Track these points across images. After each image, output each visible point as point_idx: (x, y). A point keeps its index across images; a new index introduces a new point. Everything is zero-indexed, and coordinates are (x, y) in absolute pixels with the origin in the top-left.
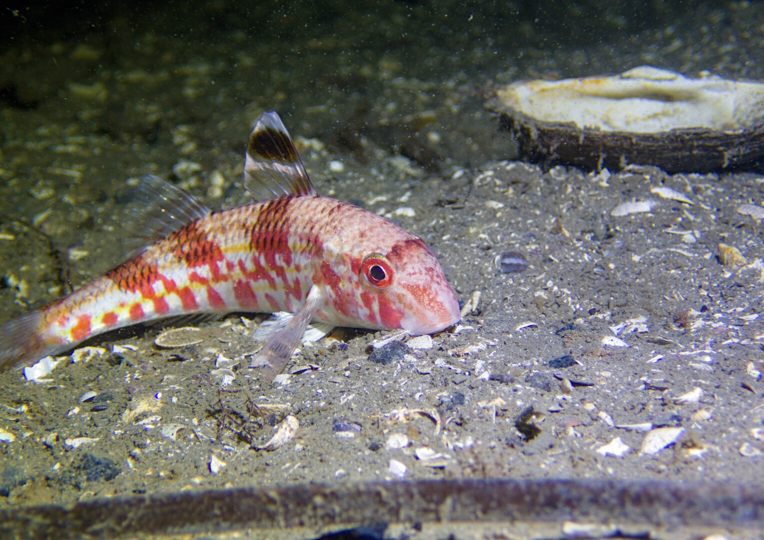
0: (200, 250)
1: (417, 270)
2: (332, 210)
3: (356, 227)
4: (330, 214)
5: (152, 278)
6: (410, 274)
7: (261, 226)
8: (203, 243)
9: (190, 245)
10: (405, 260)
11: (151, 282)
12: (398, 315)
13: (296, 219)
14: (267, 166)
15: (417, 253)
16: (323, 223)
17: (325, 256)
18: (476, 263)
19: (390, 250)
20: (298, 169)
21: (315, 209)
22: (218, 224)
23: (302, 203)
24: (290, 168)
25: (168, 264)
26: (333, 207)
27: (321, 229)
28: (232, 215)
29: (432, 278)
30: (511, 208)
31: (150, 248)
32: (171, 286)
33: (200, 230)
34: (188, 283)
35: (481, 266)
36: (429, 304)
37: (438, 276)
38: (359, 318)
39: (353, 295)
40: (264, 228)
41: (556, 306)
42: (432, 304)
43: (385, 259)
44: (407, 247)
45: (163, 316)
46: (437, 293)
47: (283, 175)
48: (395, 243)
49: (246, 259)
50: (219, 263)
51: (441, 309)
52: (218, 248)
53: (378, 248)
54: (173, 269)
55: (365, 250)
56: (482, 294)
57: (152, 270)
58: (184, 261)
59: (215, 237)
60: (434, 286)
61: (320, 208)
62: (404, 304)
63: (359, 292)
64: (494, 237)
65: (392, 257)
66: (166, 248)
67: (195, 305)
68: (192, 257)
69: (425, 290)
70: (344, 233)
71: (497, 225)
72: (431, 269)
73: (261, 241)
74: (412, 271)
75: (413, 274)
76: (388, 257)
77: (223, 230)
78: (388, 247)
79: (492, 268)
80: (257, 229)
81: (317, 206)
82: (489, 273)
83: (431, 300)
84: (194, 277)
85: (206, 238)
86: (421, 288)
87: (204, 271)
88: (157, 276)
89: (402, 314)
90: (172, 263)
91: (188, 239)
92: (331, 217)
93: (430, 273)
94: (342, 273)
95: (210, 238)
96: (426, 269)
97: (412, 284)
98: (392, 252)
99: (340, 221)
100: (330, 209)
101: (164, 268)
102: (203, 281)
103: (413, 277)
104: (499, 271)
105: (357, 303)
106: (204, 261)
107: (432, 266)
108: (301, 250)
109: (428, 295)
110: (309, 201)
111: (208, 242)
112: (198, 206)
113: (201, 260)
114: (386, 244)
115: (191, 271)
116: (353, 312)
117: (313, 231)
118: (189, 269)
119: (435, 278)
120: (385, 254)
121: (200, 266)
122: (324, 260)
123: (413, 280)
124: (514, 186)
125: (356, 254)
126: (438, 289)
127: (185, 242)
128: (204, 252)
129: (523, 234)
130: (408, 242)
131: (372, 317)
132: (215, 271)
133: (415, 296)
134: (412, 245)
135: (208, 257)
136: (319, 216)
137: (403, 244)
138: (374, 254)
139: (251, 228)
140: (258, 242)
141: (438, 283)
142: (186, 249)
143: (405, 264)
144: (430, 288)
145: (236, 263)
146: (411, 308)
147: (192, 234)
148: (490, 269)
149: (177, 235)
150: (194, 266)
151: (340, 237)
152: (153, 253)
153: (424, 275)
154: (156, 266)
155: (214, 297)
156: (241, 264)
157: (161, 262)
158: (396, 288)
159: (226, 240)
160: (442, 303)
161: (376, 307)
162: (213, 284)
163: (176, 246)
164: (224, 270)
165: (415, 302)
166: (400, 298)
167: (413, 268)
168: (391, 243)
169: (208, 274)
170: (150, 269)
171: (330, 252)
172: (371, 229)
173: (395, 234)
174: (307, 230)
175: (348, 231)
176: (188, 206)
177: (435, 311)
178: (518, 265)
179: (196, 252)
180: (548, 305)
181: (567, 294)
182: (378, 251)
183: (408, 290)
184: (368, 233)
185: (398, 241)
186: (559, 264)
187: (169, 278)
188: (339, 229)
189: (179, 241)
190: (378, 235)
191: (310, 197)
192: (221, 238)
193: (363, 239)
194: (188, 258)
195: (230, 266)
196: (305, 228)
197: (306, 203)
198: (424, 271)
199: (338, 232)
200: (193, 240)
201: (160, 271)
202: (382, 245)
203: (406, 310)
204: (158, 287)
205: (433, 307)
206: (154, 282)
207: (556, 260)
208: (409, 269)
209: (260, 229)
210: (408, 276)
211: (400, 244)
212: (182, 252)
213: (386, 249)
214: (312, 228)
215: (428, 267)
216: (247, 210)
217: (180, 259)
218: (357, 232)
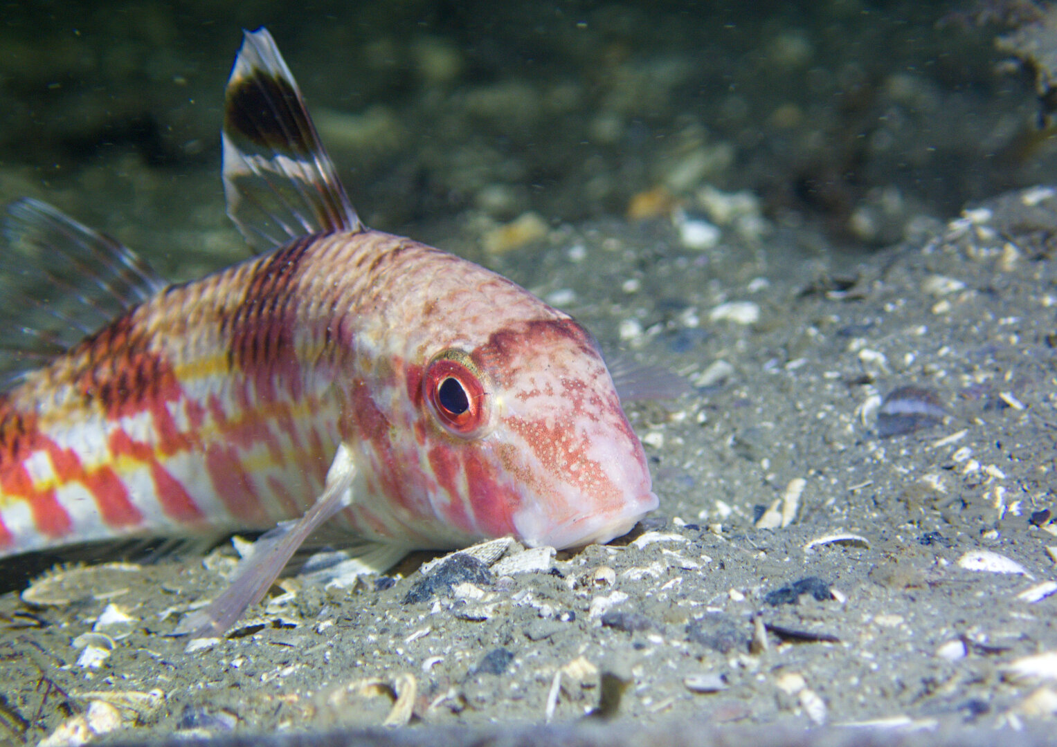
0: (132, 373)
1: (541, 386)
2: (380, 260)
3: (421, 294)
4: (373, 268)
5: (25, 444)
6: (524, 396)
7: (249, 310)
8: (138, 358)
9: (113, 366)
10: (517, 362)
11: (21, 454)
12: (507, 500)
13: (309, 286)
14: (264, 164)
15: (551, 349)
16: (356, 289)
17: (358, 365)
18: (821, 415)
19: (485, 340)
20: (319, 167)
21: (350, 257)
22: (175, 312)
23: (327, 249)
24: (306, 167)
25: (61, 412)
26: (384, 251)
27: (349, 302)
28: (201, 291)
29: (577, 404)
30: (981, 291)
31: (30, 375)
32: (68, 465)
33: (138, 328)
34: (107, 457)
35: (828, 421)
36: (567, 467)
37: (595, 401)
38: (433, 516)
39: (415, 457)
40: (253, 314)
41: (959, 506)
42: (574, 467)
43: (466, 362)
44: (528, 335)
45: (58, 543)
46: (586, 441)
47: (297, 183)
48: (502, 326)
49: (222, 392)
50: (172, 407)
51: (595, 477)
52: (169, 369)
53: (459, 337)
54: (73, 423)
55: (430, 343)
56: (807, 487)
57: (26, 425)
58: (97, 405)
59: (164, 343)
60: (583, 423)
61: (358, 257)
62: (517, 470)
63: (425, 449)
64: (896, 356)
65: (485, 357)
66: (61, 375)
67: (131, 513)
68: (115, 394)
69: (558, 433)
70: (394, 309)
71: (921, 330)
72: (580, 385)
73: (249, 343)
74: (528, 388)
75: (532, 394)
76: (476, 357)
77: (183, 327)
78: (481, 334)
79: (855, 426)
80: (241, 318)
81: (354, 252)
82: (845, 439)
83: (572, 458)
84: (121, 443)
85: (147, 344)
86: (550, 426)
87: (141, 426)
88: (38, 442)
89: (517, 497)
90: (71, 407)
91: (109, 352)
92: (374, 275)
93: (575, 392)
94: (390, 404)
95: (155, 347)
96: (566, 383)
97: (528, 420)
98: (489, 346)
99: (390, 284)
100: (375, 257)
101: (51, 419)
102: (140, 451)
103: (531, 402)
104: (870, 433)
105: (424, 476)
106: (140, 405)
107: (585, 378)
108: (316, 357)
109: (566, 445)
110: (342, 243)
111: (148, 356)
112: (140, 273)
113: (132, 399)
114: (478, 328)
115: (112, 426)
116: (420, 501)
117: (336, 309)
118: (107, 423)
119: (588, 407)
120: (469, 349)
121: (132, 415)
122: (357, 376)
123: (532, 409)
124: (1021, 240)
125: (412, 356)
126: (589, 431)
127: (104, 358)
128: (141, 380)
129: (972, 347)
130: (536, 326)
131: (455, 509)
132: (165, 424)
133: (537, 447)
134: (543, 330)
135: (148, 391)
136: (352, 274)
137: (520, 328)
138: (447, 353)
139: (231, 318)
140: (243, 348)
141: (592, 417)
142: (104, 374)
143: (515, 371)
144: (571, 428)
145: (204, 403)
146: (530, 480)
147: (120, 340)
148: (850, 428)
149: (91, 342)
150: (119, 415)
151: (384, 320)
152: (33, 386)
153: (558, 397)
154: (36, 417)
155: (171, 491)
156: (215, 404)
157: (46, 407)
158: (494, 432)
159: (185, 349)
160: (597, 465)
161: (461, 483)
162: (162, 459)
163: (84, 370)
164: (183, 424)
165: (536, 464)
166: (506, 454)
167: (532, 380)
168: (493, 324)
169: (149, 433)
170: (20, 422)
171: (367, 355)
172: (452, 297)
173: (507, 307)
174: (325, 309)
175: (403, 304)
176: (119, 273)
177: (581, 484)
178: (914, 418)
179: (123, 380)
180: (937, 504)
181: (997, 480)
182: (457, 344)
183: (522, 434)
184: (444, 306)
185: (512, 321)
186: (1021, 412)
187: (63, 443)
188: (384, 299)
189: (92, 357)
190: (464, 310)
191: (347, 234)
192: (175, 344)
193: (433, 318)
194: (106, 395)
195: (195, 411)
196: (321, 304)
197: (336, 247)
198: (558, 388)
199: (380, 308)
200: (120, 351)
201: (44, 428)
202: (468, 329)
203: (523, 486)
204: (40, 466)
205: (576, 475)
206: (29, 455)
207: (1017, 405)
208: (523, 383)
209: (247, 316)
210: (519, 401)
211: (514, 328)
212: (95, 382)
213: (474, 338)
214: (334, 304)
215: (571, 378)
216: (232, 275)
217: (88, 399)
218: (421, 304)
